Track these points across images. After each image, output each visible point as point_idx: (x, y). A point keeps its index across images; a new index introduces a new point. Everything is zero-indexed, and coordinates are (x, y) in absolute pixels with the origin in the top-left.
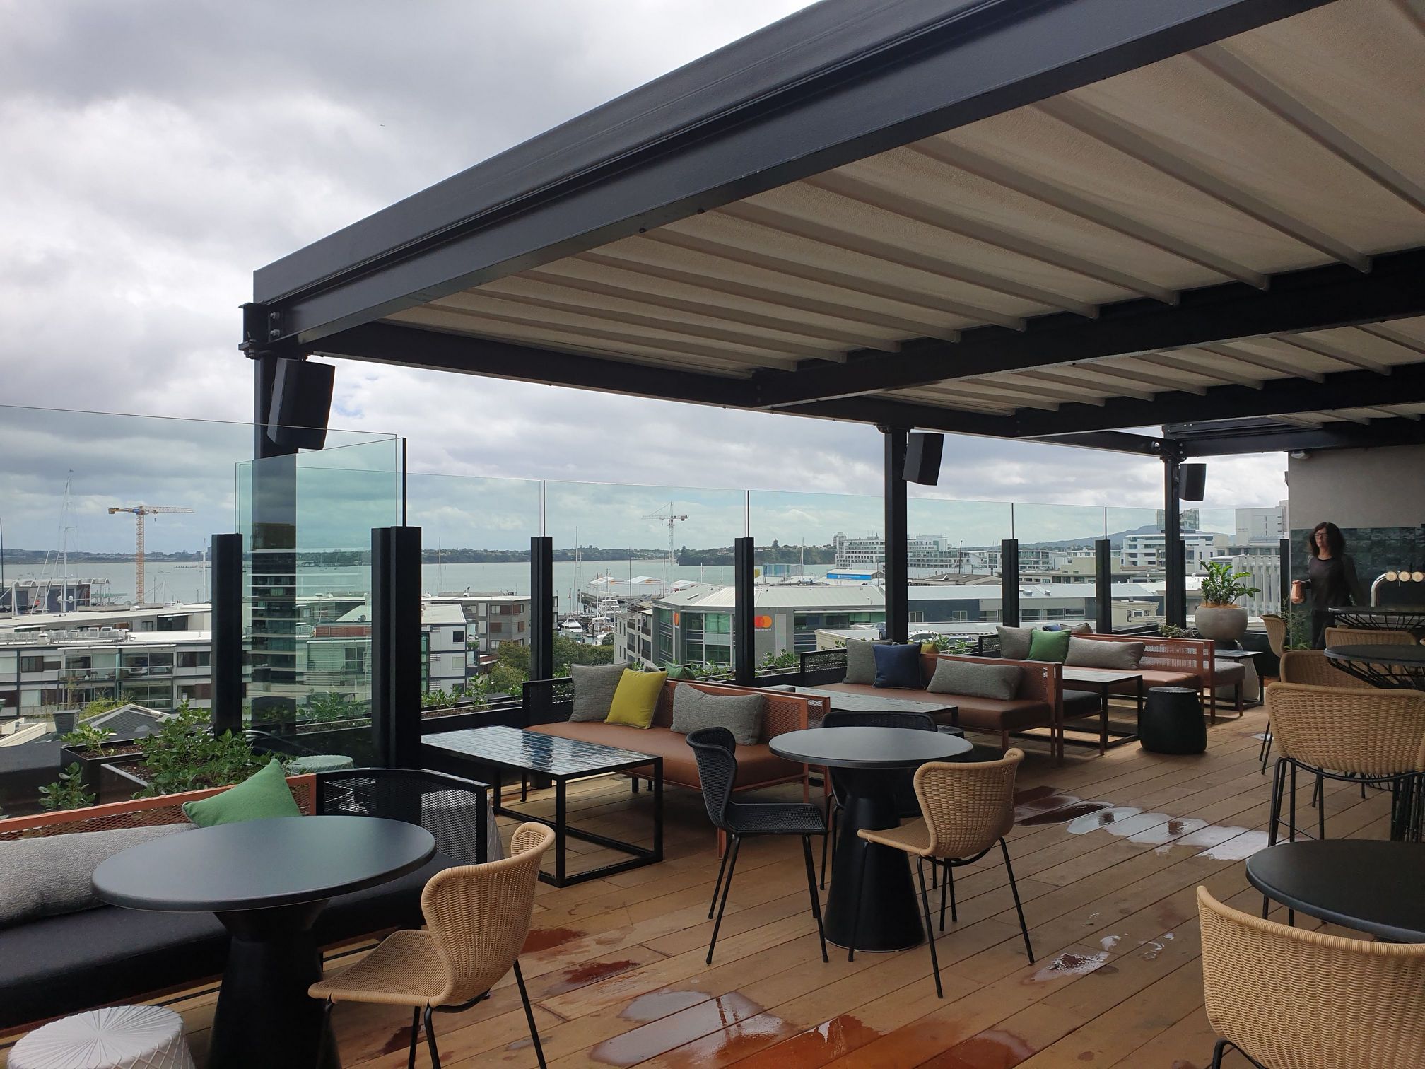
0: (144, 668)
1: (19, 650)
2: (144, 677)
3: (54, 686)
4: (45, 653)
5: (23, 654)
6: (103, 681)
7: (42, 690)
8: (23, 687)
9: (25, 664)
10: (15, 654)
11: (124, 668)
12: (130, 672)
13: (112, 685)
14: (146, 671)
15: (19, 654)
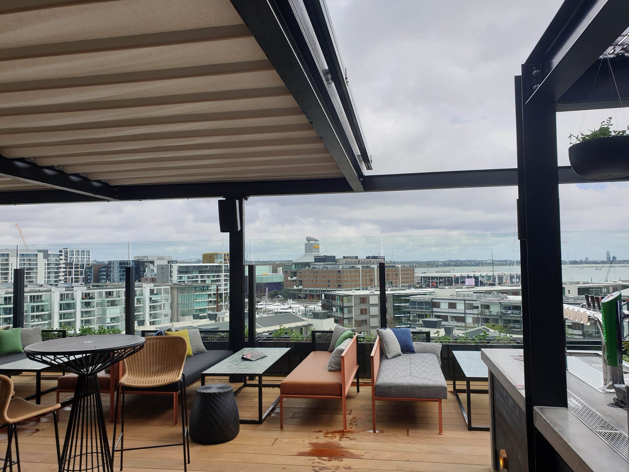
0: (510, 311)
1: (465, 300)
2: (510, 315)
3: (476, 316)
4: (473, 302)
5: (466, 302)
6: (494, 315)
7: (473, 317)
8: (466, 315)
9: (467, 306)
10: (463, 302)
11: (502, 311)
12: (504, 312)
13: (497, 317)
14: (510, 313)
15: (465, 302)
